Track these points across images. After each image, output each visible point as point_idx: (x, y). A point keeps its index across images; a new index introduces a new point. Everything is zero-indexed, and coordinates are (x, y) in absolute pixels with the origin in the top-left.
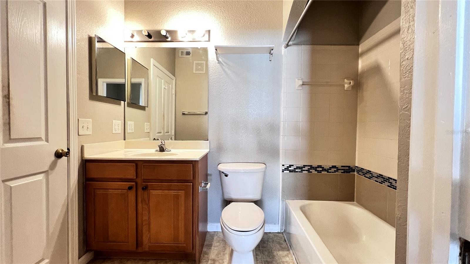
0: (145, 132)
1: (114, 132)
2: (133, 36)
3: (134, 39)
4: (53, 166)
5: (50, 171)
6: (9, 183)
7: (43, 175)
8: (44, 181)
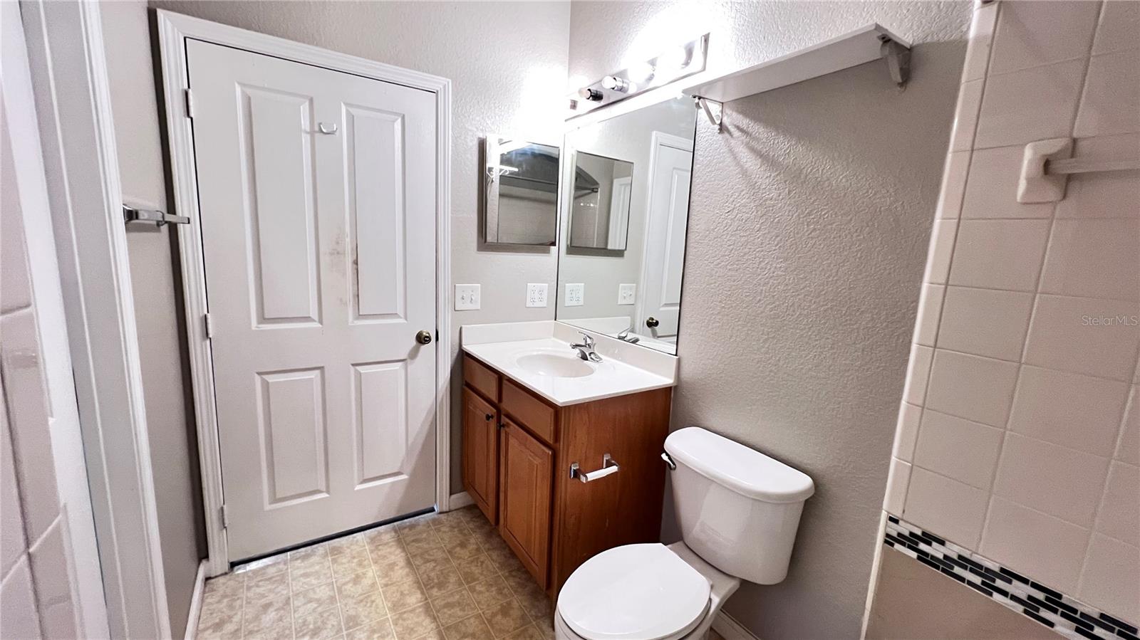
0: (619, 303)
1: (529, 304)
2: (574, 105)
3: (579, 110)
4: (414, 354)
5: (409, 361)
6: (361, 369)
7: (400, 364)
8: (403, 372)
